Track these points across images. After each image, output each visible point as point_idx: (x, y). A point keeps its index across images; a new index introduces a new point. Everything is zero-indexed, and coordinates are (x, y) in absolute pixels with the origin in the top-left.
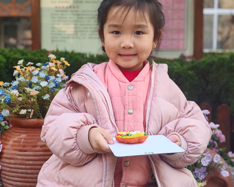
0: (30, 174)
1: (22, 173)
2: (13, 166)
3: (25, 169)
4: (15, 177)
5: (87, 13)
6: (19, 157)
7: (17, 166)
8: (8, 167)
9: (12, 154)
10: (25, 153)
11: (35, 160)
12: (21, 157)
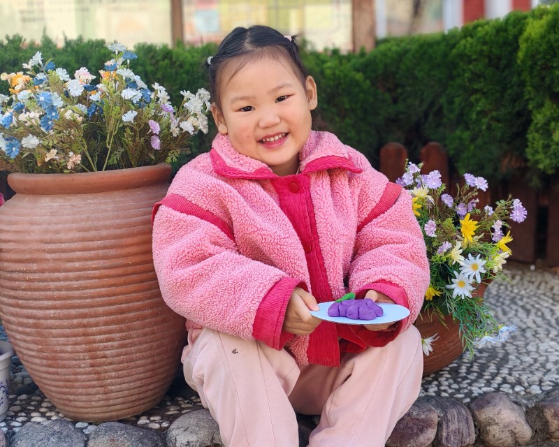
0: (77, 289)
1: (59, 289)
2: (36, 276)
3: (66, 279)
4: (43, 300)
6: (49, 256)
7: (46, 275)
9: (31, 251)
10: (63, 246)
11: (86, 259)
12: (53, 255)
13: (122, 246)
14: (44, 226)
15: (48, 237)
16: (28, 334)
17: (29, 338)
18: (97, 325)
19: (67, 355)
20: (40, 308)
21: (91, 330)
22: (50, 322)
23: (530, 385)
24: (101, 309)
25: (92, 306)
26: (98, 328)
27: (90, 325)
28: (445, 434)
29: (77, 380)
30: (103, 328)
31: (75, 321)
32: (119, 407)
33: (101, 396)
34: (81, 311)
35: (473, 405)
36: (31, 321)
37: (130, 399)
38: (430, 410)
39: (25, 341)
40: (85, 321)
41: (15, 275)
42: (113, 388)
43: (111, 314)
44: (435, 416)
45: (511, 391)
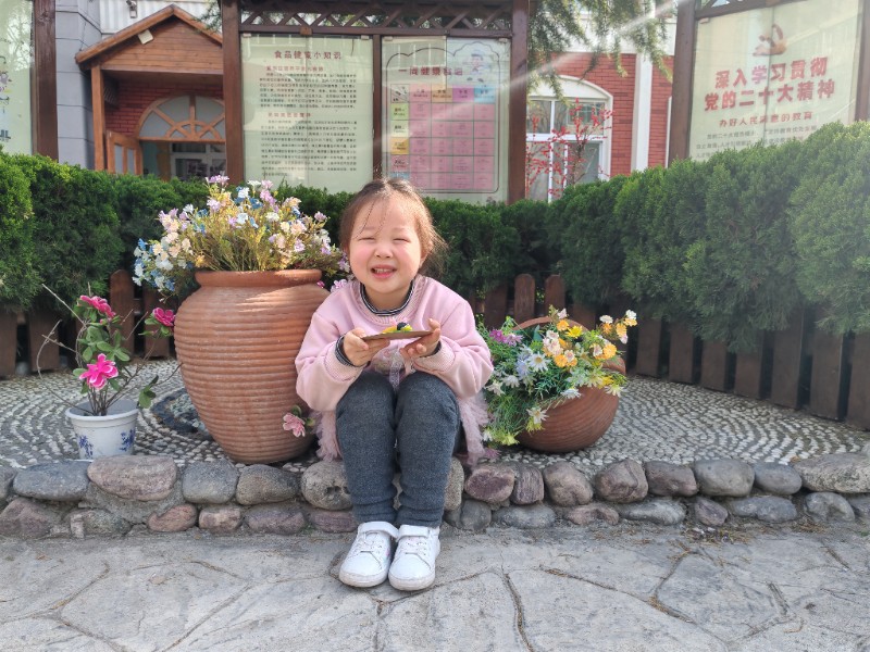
0: (237, 359)
1: (223, 359)
2: (207, 348)
5: (327, 125)
6: (217, 333)
7: (214, 348)
8: (199, 350)
9: (204, 329)
10: (228, 325)
11: (244, 337)
12: (221, 333)
13: (272, 328)
14: (215, 310)
15: (216, 318)
16: (200, 392)
17: (202, 396)
18: (251, 388)
19: (229, 410)
20: (209, 373)
21: (246, 392)
22: (217, 384)
23: (595, 459)
24: (254, 376)
25: (247, 373)
26: (252, 391)
27: (247, 388)
28: (519, 491)
29: (237, 431)
30: (256, 391)
31: (235, 385)
32: (268, 453)
33: (255, 444)
34: (241, 376)
35: (545, 471)
36: (203, 383)
37: (278, 447)
38: (508, 472)
39: (200, 398)
40: (243, 384)
41: (192, 347)
42: (264, 438)
43: (261, 380)
44: (512, 477)
45: (579, 462)
